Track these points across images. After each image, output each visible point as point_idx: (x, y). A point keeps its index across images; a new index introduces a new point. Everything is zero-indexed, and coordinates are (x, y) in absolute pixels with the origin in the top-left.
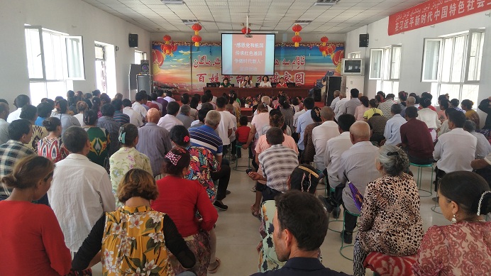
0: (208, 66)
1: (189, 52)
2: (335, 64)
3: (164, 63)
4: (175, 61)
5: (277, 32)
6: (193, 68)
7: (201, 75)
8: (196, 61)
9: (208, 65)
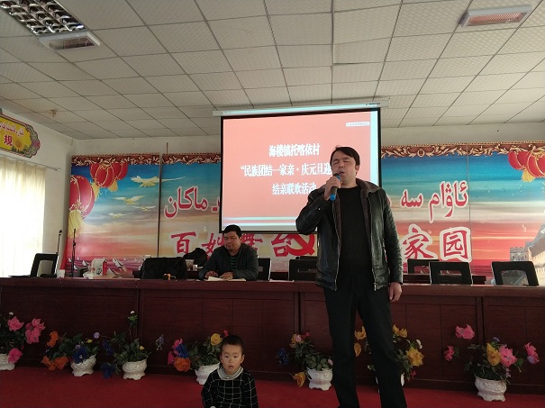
0: (200, 213)
3: (95, 209)
6: (164, 218)
7: (182, 236)
8: (171, 202)
9: (200, 210)
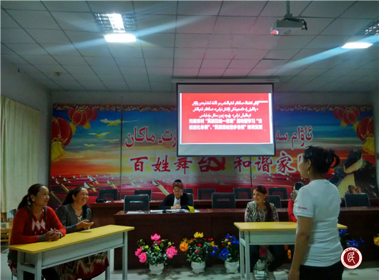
0: (150, 144)
1: (118, 121)
2: (361, 138)
3: (73, 141)
4: (93, 137)
5: (276, 81)
6: (125, 147)
7: (138, 159)
8: (130, 136)
9: (150, 142)
